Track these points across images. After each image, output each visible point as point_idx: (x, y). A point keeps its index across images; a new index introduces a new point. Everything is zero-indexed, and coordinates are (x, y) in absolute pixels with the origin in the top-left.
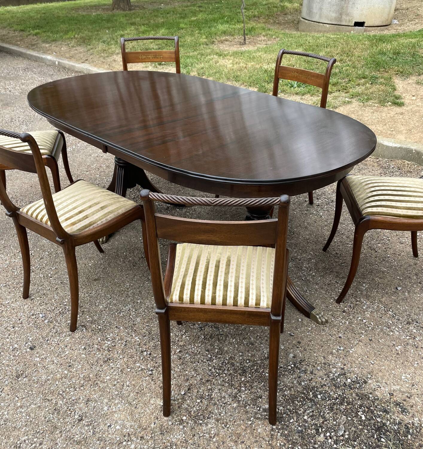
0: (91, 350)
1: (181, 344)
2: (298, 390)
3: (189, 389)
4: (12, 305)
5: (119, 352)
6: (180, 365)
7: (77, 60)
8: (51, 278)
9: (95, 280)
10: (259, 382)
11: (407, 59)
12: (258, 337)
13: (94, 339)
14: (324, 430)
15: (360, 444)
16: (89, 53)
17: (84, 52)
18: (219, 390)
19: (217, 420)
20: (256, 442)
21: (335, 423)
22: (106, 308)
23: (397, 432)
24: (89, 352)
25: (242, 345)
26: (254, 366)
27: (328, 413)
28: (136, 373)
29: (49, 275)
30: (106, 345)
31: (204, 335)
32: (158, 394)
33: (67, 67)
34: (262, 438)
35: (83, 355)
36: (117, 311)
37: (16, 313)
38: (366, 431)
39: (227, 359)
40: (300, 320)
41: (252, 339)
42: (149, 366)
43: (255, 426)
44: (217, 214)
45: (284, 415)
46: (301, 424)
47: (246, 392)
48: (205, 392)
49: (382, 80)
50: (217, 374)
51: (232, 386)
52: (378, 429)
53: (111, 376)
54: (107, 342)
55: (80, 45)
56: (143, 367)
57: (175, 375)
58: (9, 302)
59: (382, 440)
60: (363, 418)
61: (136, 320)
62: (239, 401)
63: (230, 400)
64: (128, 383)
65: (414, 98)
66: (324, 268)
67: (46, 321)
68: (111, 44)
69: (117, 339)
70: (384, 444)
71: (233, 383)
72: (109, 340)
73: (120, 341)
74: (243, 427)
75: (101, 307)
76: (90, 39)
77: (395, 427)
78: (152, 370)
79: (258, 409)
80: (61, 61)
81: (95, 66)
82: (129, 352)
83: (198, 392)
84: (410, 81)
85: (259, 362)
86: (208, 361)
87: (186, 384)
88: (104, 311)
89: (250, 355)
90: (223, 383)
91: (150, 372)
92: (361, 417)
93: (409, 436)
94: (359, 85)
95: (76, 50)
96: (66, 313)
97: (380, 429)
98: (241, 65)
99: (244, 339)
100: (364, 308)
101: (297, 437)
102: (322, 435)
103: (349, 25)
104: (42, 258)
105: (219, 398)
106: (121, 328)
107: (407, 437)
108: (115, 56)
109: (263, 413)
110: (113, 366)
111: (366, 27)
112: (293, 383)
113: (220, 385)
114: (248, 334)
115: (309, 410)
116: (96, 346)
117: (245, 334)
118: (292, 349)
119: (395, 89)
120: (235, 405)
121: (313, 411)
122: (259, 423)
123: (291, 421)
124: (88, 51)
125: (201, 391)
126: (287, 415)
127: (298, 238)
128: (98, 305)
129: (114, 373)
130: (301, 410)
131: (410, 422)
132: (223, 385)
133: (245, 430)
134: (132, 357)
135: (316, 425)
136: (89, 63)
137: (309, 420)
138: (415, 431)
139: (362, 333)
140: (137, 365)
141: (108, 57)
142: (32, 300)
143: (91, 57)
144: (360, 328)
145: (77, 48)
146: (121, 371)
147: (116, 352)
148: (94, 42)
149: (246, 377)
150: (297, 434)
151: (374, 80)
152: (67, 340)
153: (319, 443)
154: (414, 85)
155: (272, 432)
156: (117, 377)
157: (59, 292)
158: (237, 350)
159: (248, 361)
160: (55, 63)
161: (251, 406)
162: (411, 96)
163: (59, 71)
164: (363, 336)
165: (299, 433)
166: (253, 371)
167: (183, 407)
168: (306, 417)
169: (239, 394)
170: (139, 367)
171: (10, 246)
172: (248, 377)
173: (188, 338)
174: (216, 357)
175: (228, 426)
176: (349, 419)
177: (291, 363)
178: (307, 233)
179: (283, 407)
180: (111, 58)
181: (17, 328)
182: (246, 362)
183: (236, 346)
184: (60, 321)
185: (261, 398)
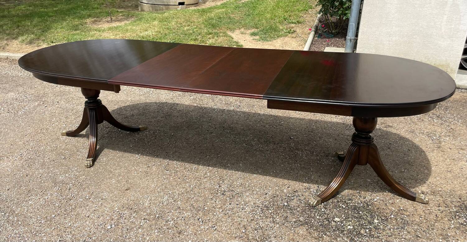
0: (163, 231)
1: (219, 206)
2: (303, 206)
3: (245, 229)
4: (74, 225)
5: (184, 225)
6: (229, 218)
8: (90, 199)
9: (127, 190)
10: (280, 210)
11: (227, 21)
12: (260, 188)
13: (159, 224)
14: (331, 219)
15: (353, 219)
18: (262, 222)
19: (275, 237)
20: (304, 239)
21: (333, 214)
22: (150, 203)
23: (364, 207)
24: (163, 233)
25: (254, 195)
26: (271, 203)
27: (326, 211)
28: (205, 232)
29: (87, 197)
30: (171, 224)
31: (228, 197)
32: (230, 238)
34: (306, 235)
35: (161, 236)
36: (160, 203)
37: (84, 229)
38: (350, 212)
39: (252, 205)
40: (275, 171)
41: (258, 190)
42: (210, 225)
43: (297, 232)
44: (176, 129)
45: (307, 221)
46: (318, 221)
47: (278, 217)
48: (256, 226)
49: (222, 34)
50: (254, 215)
51: (267, 217)
52: (355, 209)
53: (191, 240)
54: (170, 222)
56: (207, 227)
57: (231, 224)
58: (70, 224)
59: (360, 213)
60: (344, 207)
61: (178, 203)
62: (278, 223)
63: (273, 224)
64: (206, 239)
65: (246, 42)
66: (265, 141)
67: (113, 226)
69: (175, 218)
70: (362, 214)
71: (267, 215)
72: (170, 221)
73: (178, 219)
74: (291, 234)
75: (146, 204)
77: (361, 205)
78: (214, 227)
79: (291, 223)
82: (190, 222)
83: (251, 228)
84: (237, 33)
85: (271, 200)
86: (242, 210)
87: (241, 226)
88: (151, 205)
89: (263, 198)
90: (261, 218)
91: (215, 228)
92: (343, 207)
93: (370, 206)
94: (210, 38)
96: (124, 216)
97: (355, 208)
98: (121, 35)
99: (253, 191)
100: (301, 155)
101: (322, 228)
102: (332, 222)
103: (175, 4)
104: (69, 189)
105: (266, 226)
106: (172, 211)
107: (369, 207)
109: (295, 224)
110: (187, 234)
111: (186, 5)
112: (297, 203)
113: (260, 219)
114: (253, 188)
115: (316, 213)
116: (165, 227)
117: (251, 188)
118: (282, 187)
119: (233, 39)
120: (278, 226)
121: (319, 213)
122: (298, 229)
123: (312, 222)
125: (252, 226)
126: (308, 220)
127: (237, 129)
128: (144, 204)
129: (192, 237)
130: (312, 215)
131: (365, 200)
132: (262, 219)
133: (294, 235)
134: (194, 225)
135: (326, 218)
137: (320, 218)
138: (370, 203)
139: (310, 168)
140: (202, 227)
142: (88, 217)
144: (307, 166)
146: (195, 234)
147: (182, 226)
149: (271, 210)
150: (321, 227)
151: (217, 35)
152: (141, 231)
153: (334, 226)
154: (241, 35)
155: (308, 231)
156: (195, 239)
157: (106, 205)
158: (254, 198)
159: (265, 202)
161: (286, 223)
162: (243, 41)
164: (312, 169)
165: (321, 225)
166: (272, 205)
167: (250, 238)
168: (318, 217)
169: (275, 220)
170: (204, 228)
171: (33, 189)
172: (272, 210)
173: (220, 202)
174: (245, 206)
175: (283, 238)
176: (338, 209)
177: (288, 194)
178: (240, 126)
179: (303, 217)
181: (94, 238)
182: (264, 202)
183: (252, 196)
184: (124, 222)
185: (288, 217)
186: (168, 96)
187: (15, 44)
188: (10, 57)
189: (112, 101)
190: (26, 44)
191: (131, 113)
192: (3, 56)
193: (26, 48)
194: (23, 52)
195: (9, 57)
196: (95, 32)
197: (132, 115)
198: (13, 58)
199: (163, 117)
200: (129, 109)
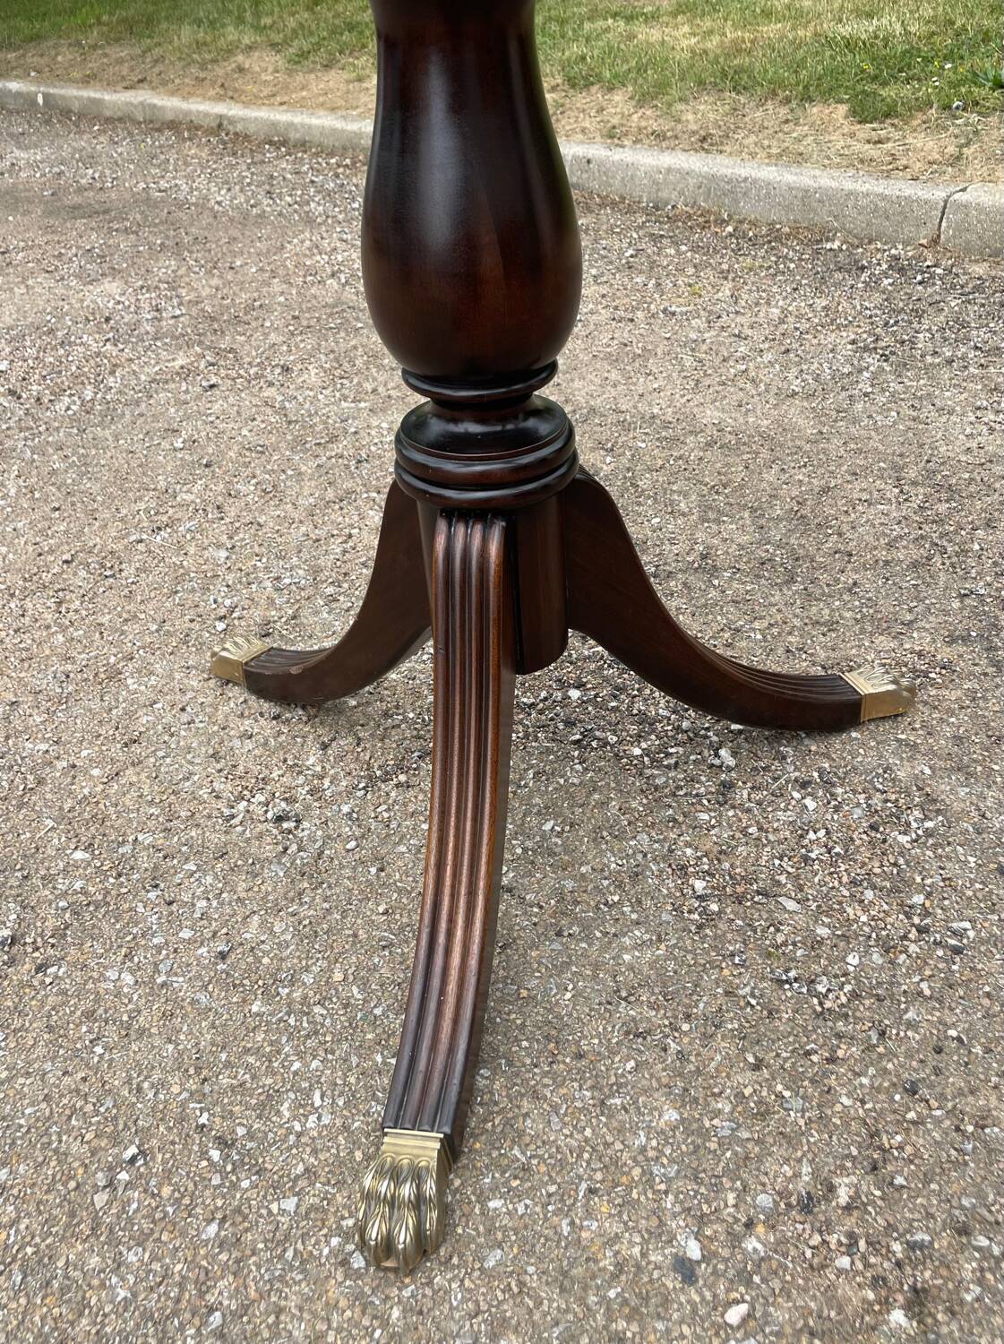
7: (110, 85)
16: (148, 60)
17: (132, 59)
33: (76, 106)
55: (117, 40)
68: (223, 26)
76: (150, 22)
80: (52, 91)
81: (172, 94)
95: (106, 55)
108: (240, 58)
124: (144, 52)
136: (153, 89)
141: (214, 61)
143: (156, 70)
145: (107, 51)
148: (164, 25)
160: (34, 102)
163: (48, 122)
180: (226, 64)
186: (992, 430)
187: (270, 70)
188: (232, 121)
189: (593, 410)
190: (311, 71)
191: (700, 536)
192: (207, 115)
193: (302, 89)
194: (281, 104)
195: (225, 123)
196: (610, 21)
197: (704, 557)
198: (239, 128)
199: (965, 639)
200: (686, 495)
